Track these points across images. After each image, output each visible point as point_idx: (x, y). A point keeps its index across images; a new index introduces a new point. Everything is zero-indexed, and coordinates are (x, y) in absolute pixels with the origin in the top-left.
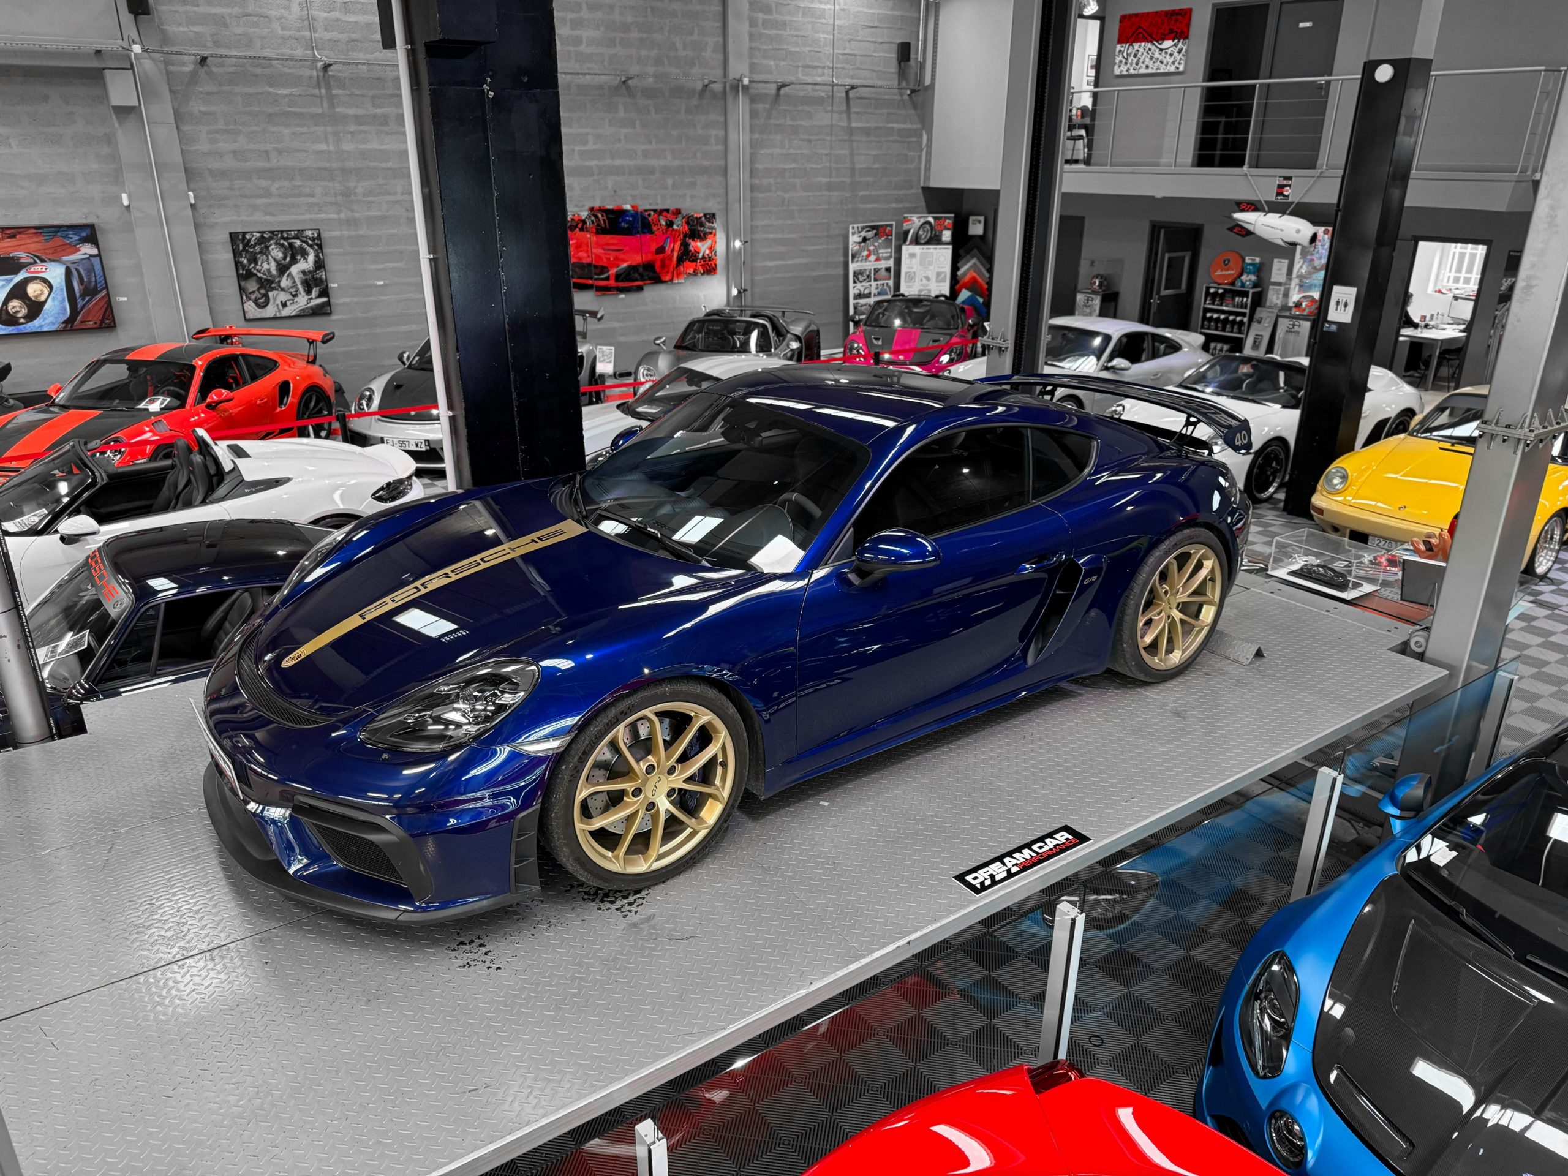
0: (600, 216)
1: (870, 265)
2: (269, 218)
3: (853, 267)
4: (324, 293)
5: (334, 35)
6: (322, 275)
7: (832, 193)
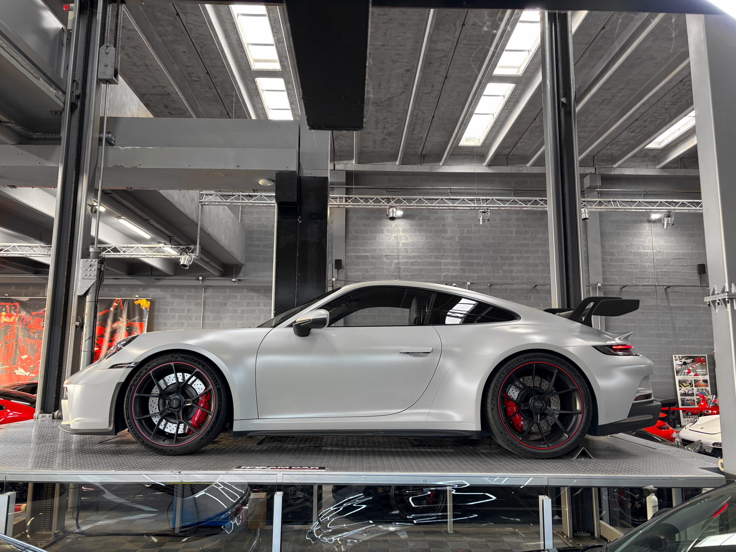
1: (691, 378)
3: (677, 378)
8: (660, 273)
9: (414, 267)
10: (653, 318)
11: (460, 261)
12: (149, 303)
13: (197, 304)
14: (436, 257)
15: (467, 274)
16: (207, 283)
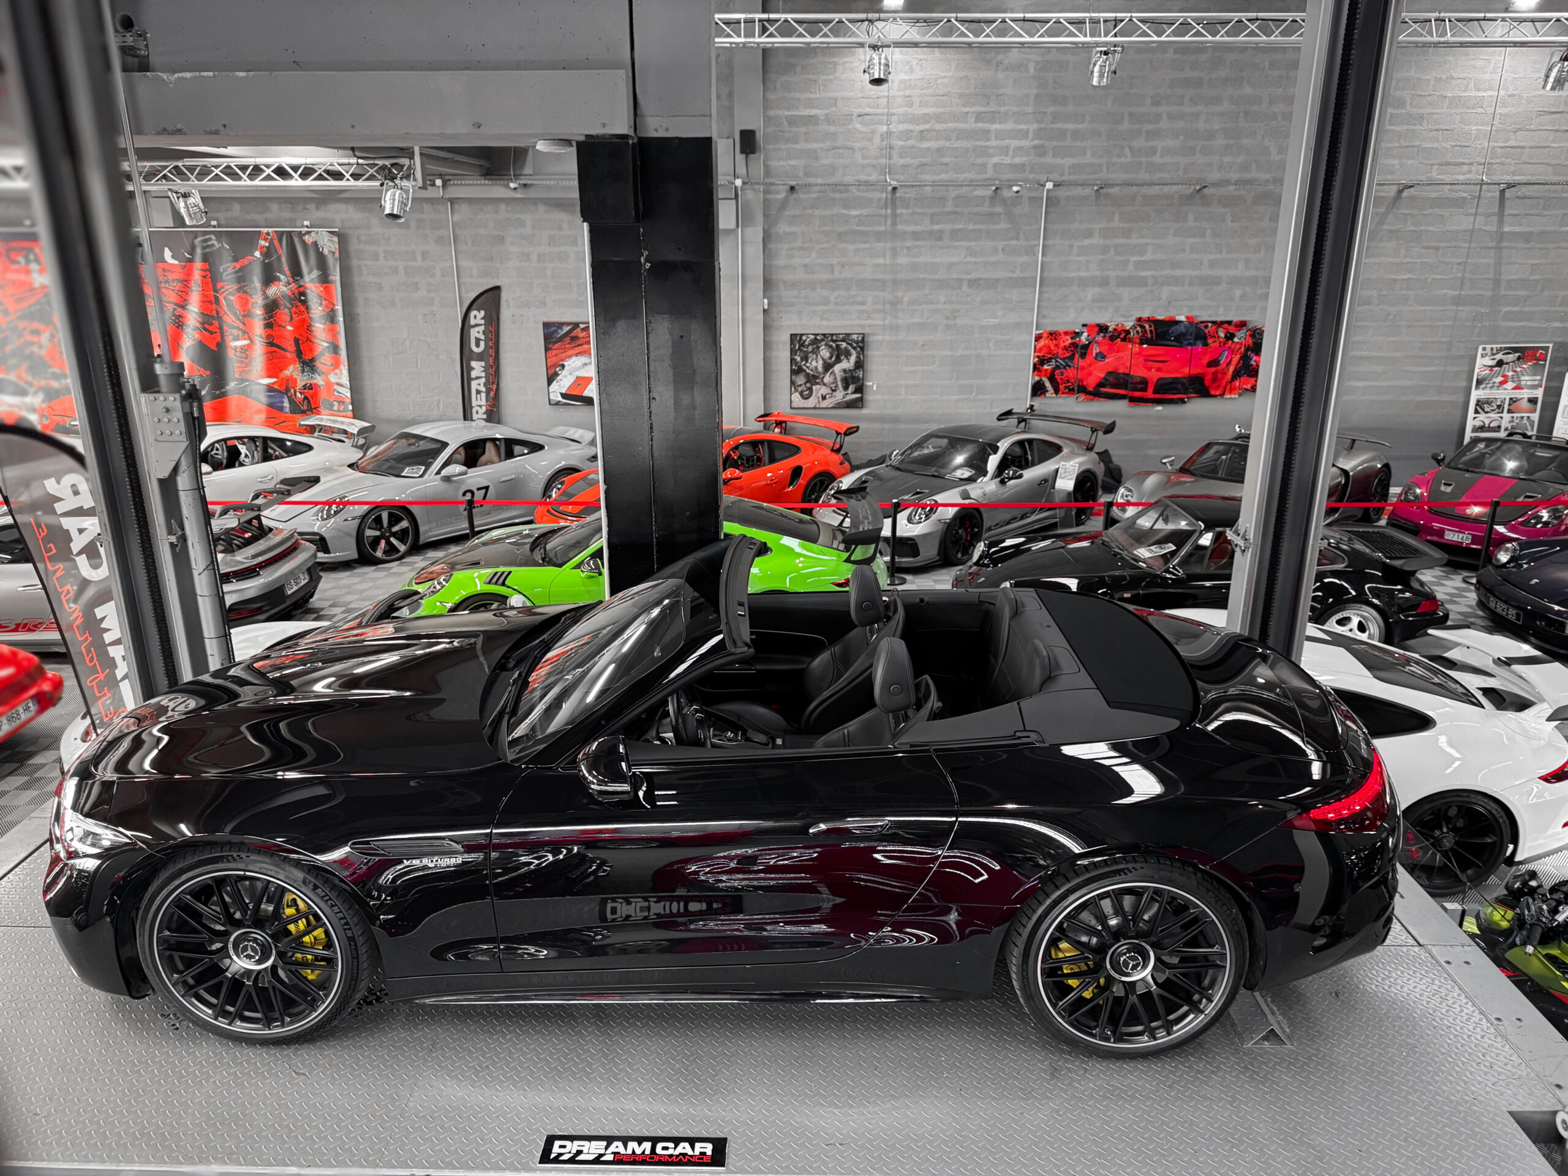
0: (1147, 327)
1: (1506, 393)
2: (825, 323)
3: (1476, 395)
4: (860, 390)
5: (908, 160)
6: (860, 374)
7: (1460, 308)
8: (1499, 150)
9: (925, 145)
10: (1456, 260)
11: (1035, 126)
12: (336, 239)
13: (440, 240)
14: (979, 117)
15: (1049, 160)
16: (454, 192)
